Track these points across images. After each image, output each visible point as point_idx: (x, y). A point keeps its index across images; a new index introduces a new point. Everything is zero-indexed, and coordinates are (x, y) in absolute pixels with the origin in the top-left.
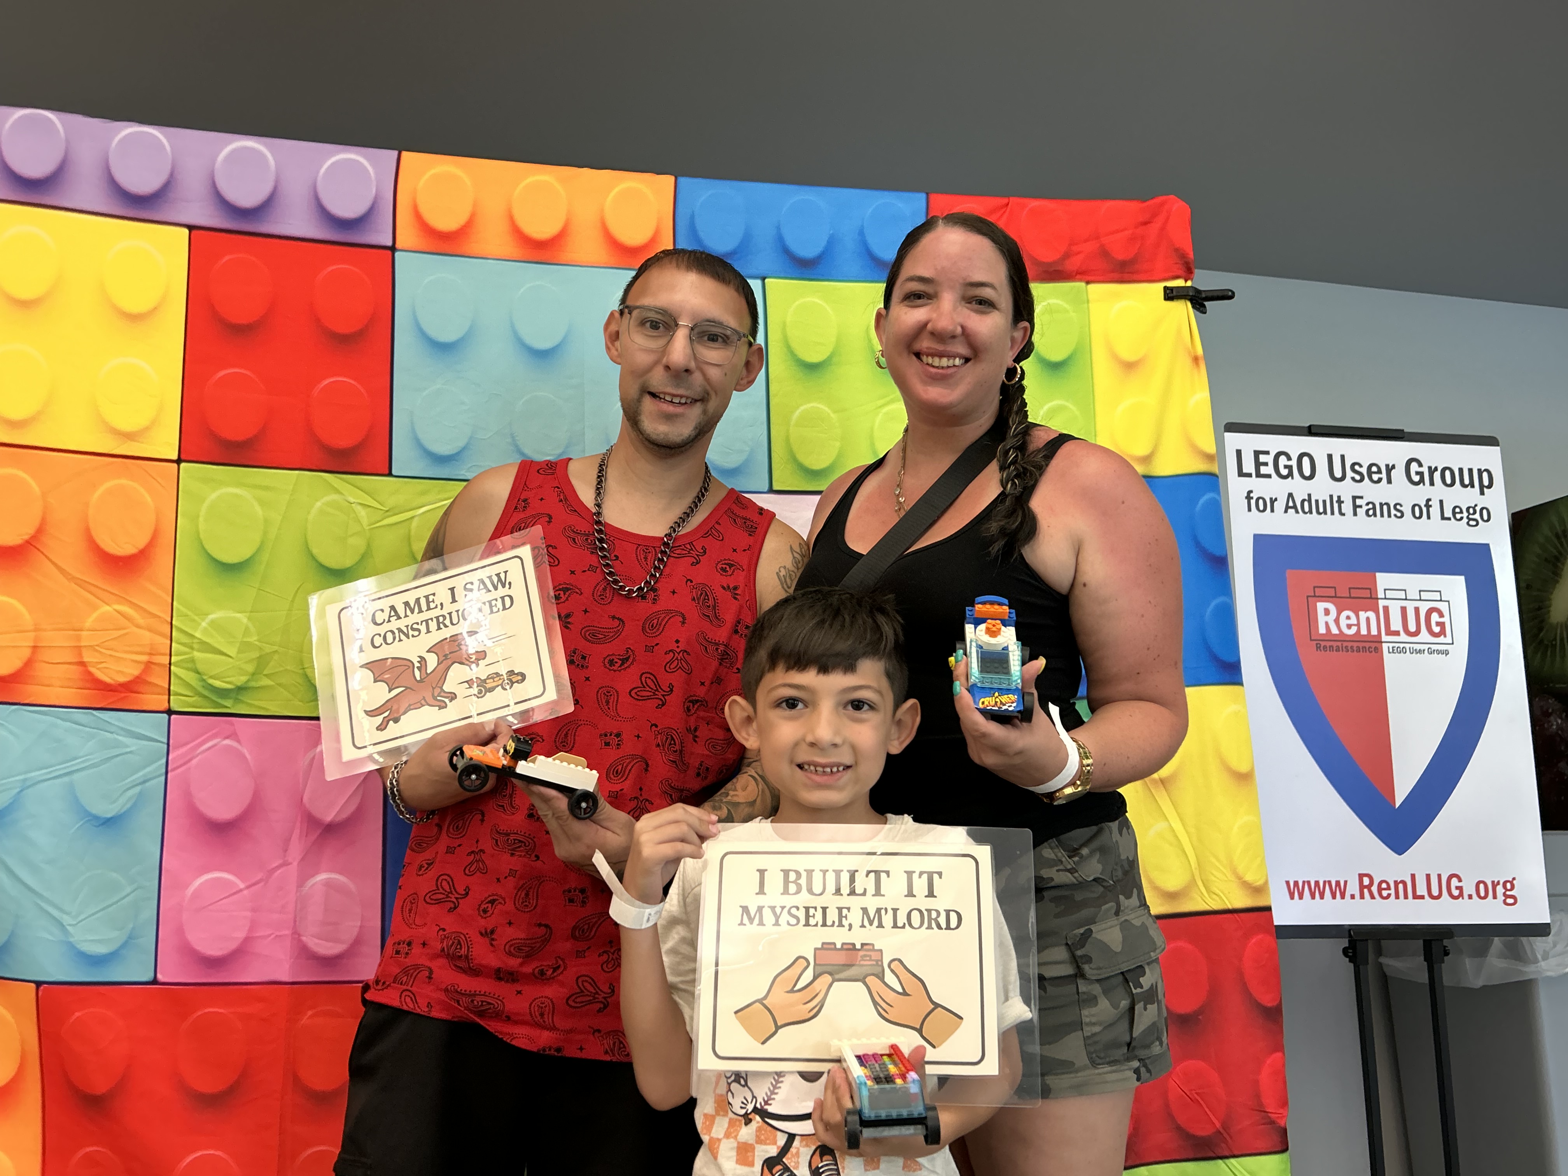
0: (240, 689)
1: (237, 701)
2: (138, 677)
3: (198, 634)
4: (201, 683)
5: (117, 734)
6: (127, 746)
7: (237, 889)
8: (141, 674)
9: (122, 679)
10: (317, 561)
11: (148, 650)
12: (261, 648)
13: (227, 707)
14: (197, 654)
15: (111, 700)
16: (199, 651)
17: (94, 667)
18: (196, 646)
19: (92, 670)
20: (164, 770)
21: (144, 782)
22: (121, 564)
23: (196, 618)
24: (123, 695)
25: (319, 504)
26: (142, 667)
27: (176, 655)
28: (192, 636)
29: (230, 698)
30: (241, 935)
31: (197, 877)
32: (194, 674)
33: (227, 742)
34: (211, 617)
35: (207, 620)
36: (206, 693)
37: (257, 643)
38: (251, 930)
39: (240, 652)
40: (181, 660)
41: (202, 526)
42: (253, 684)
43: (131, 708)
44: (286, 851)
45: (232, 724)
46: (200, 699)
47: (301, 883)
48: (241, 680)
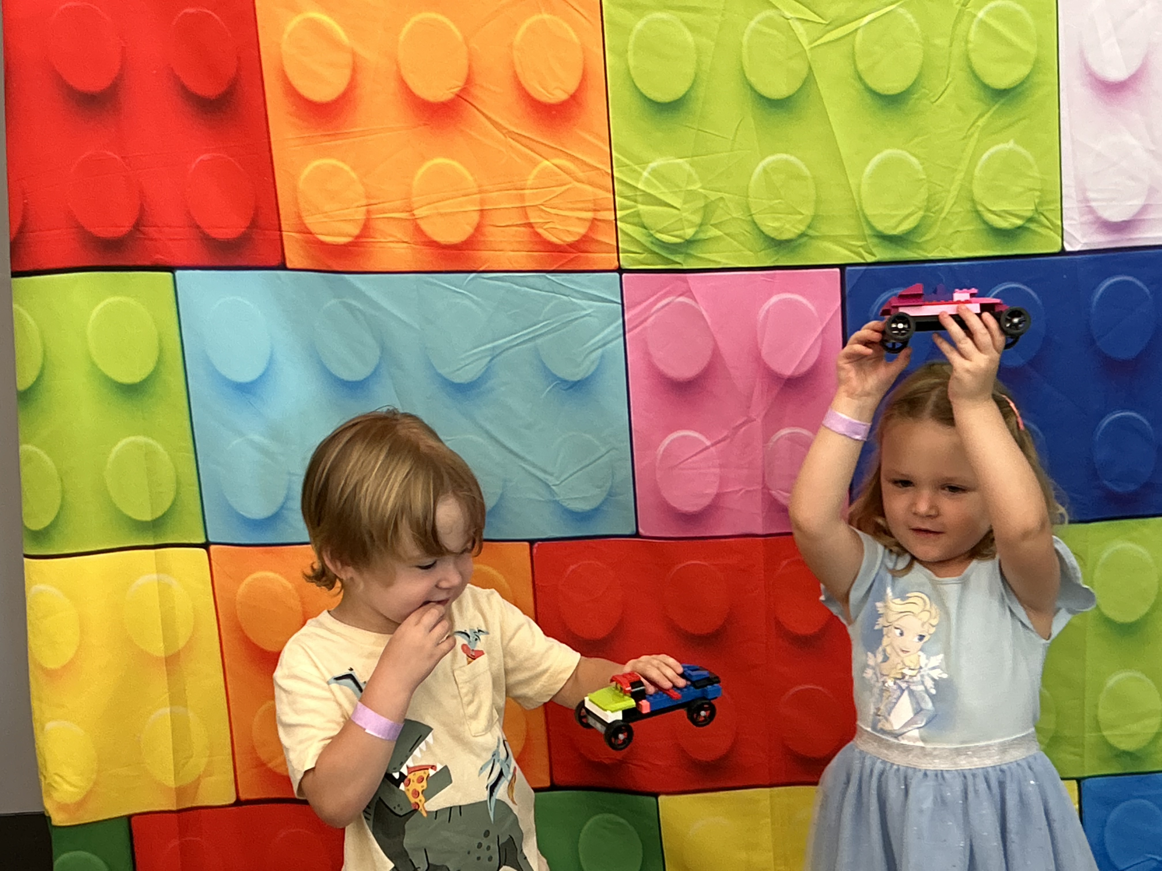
0: (690, 243)
1: (689, 255)
2: (585, 236)
3: (640, 186)
4: (650, 239)
5: (572, 297)
6: (585, 310)
7: (704, 447)
8: (587, 232)
9: (570, 239)
10: (755, 91)
11: (591, 206)
12: (706, 197)
13: (679, 263)
14: (641, 207)
15: (561, 263)
16: (643, 204)
17: (542, 228)
18: (639, 199)
19: (540, 231)
20: (621, 332)
21: (604, 345)
22: (554, 112)
23: (636, 167)
24: (572, 256)
25: (752, 24)
26: (588, 224)
27: (620, 210)
28: (636, 188)
29: (681, 253)
30: (712, 491)
31: (665, 437)
32: (641, 229)
33: (681, 299)
34: (652, 165)
35: (649, 169)
36: (656, 249)
37: (700, 190)
38: (721, 486)
39: (685, 202)
40: (628, 215)
41: (631, 62)
42: (701, 236)
43: (582, 268)
44: (749, 407)
45: (685, 281)
46: (649, 255)
47: (766, 440)
48: (689, 232)
